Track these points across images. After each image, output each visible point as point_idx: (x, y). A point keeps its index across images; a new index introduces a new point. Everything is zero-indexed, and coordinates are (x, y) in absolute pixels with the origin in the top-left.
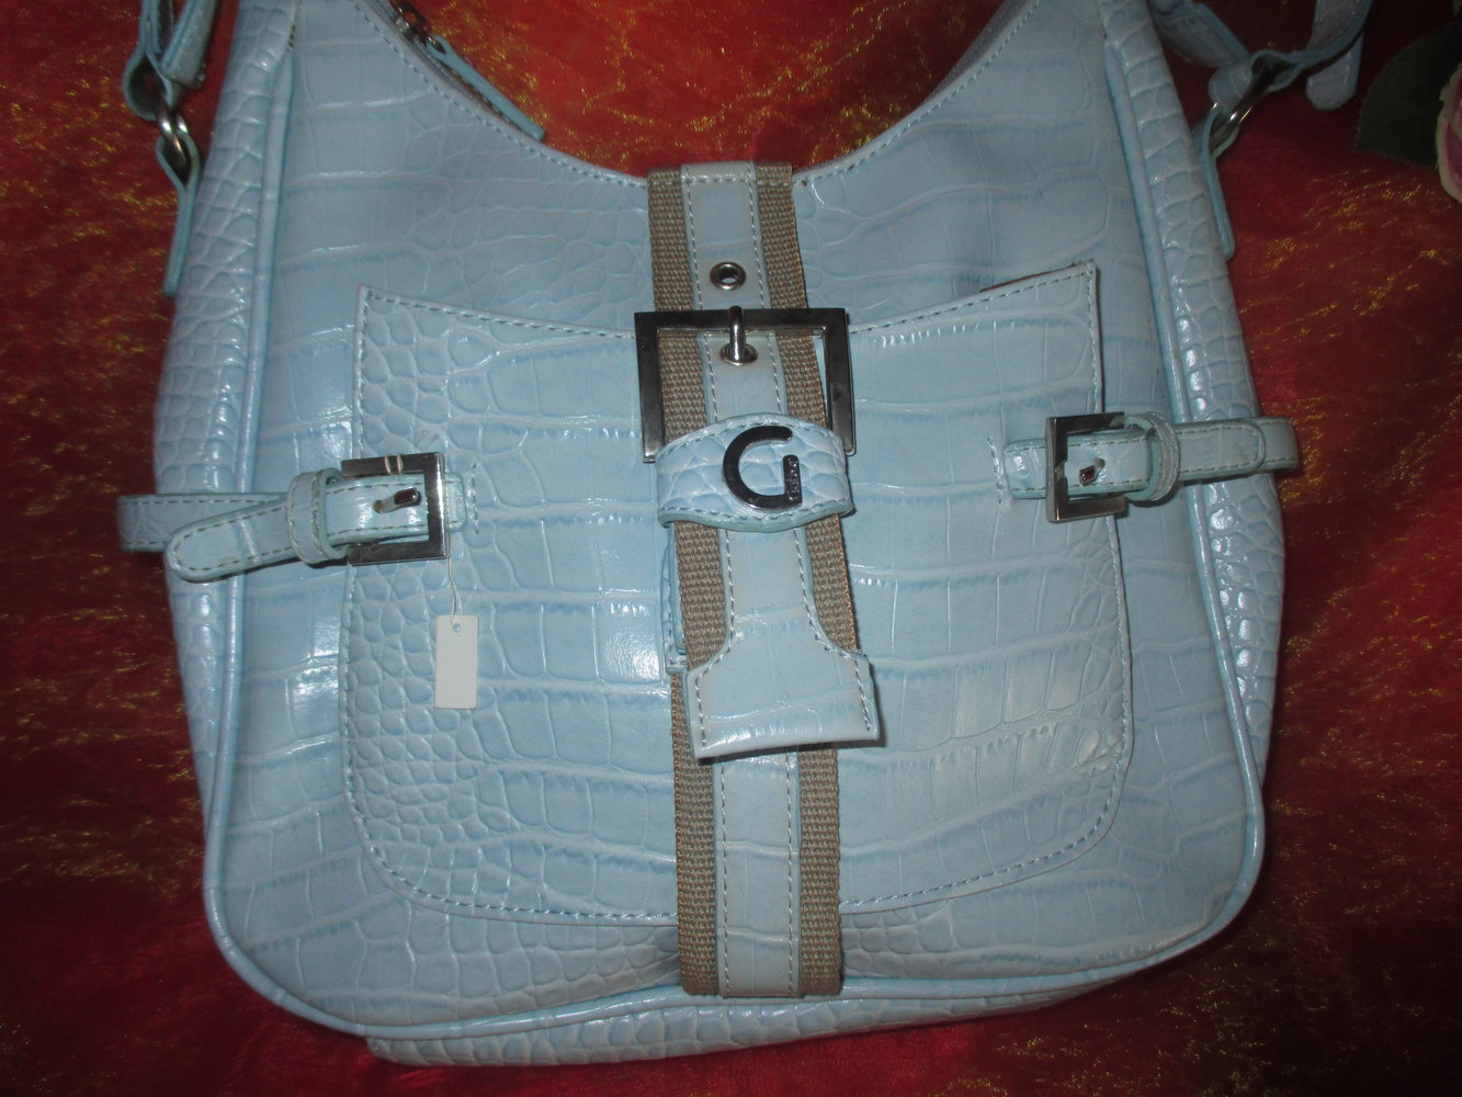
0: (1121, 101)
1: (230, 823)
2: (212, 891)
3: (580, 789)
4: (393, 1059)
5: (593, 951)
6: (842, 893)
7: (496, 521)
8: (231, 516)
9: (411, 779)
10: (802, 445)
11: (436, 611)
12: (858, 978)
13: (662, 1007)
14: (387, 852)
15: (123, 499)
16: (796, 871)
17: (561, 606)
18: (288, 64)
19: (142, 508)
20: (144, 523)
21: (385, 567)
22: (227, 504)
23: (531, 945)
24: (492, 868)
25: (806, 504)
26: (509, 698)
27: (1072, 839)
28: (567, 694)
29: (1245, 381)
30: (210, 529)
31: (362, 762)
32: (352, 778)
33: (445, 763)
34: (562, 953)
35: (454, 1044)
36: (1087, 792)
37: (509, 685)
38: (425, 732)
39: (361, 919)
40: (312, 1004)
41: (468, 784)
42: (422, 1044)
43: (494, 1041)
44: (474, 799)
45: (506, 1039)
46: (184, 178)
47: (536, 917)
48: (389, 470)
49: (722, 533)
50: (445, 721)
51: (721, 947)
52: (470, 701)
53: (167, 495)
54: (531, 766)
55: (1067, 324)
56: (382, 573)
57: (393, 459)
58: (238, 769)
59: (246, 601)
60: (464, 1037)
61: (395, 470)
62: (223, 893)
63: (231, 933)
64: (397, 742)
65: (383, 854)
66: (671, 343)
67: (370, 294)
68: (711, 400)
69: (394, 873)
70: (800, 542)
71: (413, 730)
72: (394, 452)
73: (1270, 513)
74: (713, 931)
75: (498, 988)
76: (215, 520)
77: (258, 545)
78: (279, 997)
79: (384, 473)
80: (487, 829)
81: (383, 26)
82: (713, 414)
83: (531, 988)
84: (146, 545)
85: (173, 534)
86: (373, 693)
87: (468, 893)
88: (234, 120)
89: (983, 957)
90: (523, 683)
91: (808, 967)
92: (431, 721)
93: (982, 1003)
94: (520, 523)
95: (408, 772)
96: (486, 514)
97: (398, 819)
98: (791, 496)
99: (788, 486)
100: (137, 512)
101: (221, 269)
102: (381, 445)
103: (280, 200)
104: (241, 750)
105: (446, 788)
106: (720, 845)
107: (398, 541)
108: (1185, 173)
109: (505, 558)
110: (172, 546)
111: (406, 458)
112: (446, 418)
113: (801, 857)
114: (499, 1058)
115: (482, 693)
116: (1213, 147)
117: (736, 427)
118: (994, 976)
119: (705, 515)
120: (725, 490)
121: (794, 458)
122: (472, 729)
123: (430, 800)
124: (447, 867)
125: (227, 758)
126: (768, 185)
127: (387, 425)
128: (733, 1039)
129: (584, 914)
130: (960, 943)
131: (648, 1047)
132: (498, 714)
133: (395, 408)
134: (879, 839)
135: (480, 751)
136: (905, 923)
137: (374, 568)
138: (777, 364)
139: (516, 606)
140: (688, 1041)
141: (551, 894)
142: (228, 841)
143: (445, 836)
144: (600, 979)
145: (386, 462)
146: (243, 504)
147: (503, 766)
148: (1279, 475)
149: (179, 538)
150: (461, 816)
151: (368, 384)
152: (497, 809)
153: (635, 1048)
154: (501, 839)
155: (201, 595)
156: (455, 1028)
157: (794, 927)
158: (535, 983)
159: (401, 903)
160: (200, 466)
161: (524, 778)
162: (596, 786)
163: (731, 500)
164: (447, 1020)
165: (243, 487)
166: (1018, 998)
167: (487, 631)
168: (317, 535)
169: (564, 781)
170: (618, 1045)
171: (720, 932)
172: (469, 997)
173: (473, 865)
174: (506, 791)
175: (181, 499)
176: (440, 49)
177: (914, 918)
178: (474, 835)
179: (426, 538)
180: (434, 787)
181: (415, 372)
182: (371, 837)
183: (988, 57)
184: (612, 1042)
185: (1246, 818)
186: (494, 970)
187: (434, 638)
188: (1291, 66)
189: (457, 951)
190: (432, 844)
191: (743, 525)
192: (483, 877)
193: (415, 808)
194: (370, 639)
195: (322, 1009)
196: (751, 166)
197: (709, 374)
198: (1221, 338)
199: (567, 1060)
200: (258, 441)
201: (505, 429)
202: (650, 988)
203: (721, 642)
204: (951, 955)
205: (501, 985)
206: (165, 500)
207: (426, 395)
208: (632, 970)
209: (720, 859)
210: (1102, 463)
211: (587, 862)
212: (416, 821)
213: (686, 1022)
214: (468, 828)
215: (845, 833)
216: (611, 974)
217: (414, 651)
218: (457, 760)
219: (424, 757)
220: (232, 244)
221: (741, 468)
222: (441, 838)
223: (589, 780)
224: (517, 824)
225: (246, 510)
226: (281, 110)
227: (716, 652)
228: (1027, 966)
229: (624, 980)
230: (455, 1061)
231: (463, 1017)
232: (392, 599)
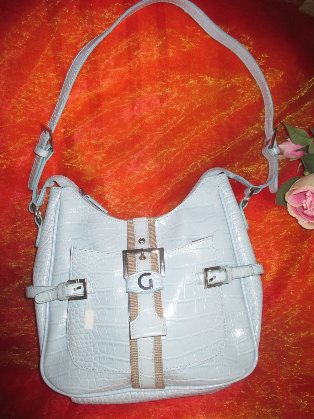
0: (223, 200)
1: (46, 353)
2: (42, 367)
3: (112, 346)
4: (77, 402)
5: (115, 379)
6: (163, 367)
7: (97, 292)
8: (47, 291)
9: (80, 344)
10: (153, 276)
11: (85, 310)
12: (170, 386)
13: (130, 392)
14: (76, 359)
15: (27, 287)
16: (154, 362)
17: (109, 309)
18: (59, 202)
19: (31, 289)
20: (31, 292)
21: (76, 301)
22: (46, 289)
23: (103, 378)
24: (95, 362)
25: (154, 288)
26: (99, 327)
27: (214, 355)
28: (110, 326)
29: (252, 256)
30: (43, 294)
31: (71, 340)
32: (69, 343)
33: (87, 340)
34: (109, 379)
35: (88, 399)
36: (218, 345)
37: (99, 324)
38: (83, 334)
39: (70, 372)
40: (60, 390)
41: (91, 344)
42: (82, 399)
43: (96, 398)
44: (92, 348)
45: (99, 398)
46: (40, 224)
47: (104, 372)
48: (77, 282)
49: (138, 294)
50: (87, 332)
51: (139, 378)
52: (92, 328)
53: (35, 287)
54: (104, 341)
55: (208, 248)
56: (76, 302)
57: (77, 280)
58: (48, 341)
59: (50, 307)
60: (90, 397)
61: (78, 282)
62: (44, 367)
63: (45, 375)
64: (78, 336)
65: (75, 359)
66: (130, 256)
67: (74, 248)
68: (137, 267)
69: (77, 363)
70: (153, 295)
71: (81, 334)
72: (77, 279)
73: (258, 284)
74: (138, 375)
75: (96, 387)
76: (44, 292)
77: (52, 297)
78: (54, 388)
79: (76, 283)
80: (95, 354)
81: (77, 194)
82: (137, 270)
83: (103, 387)
84: (31, 297)
85: (36, 295)
86: (73, 326)
87: (91, 367)
88: (49, 213)
89: (195, 381)
90: (101, 324)
91: (157, 382)
92: (84, 332)
93: (197, 391)
94: (101, 292)
95: (80, 342)
96: (95, 290)
97: (78, 352)
98: (151, 287)
99: (150, 285)
100: (30, 290)
101: (46, 242)
102: (75, 277)
103: (57, 228)
104: (48, 337)
105: (87, 345)
106: (139, 357)
107: (79, 296)
108: (236, 213)
109: (98, 299)
110: (36, 297)
111: (80, 280)
112: (87, 271)
113: (155, 359)
114: (97, 403)
115: (94, 326)
116: (243, 207)
117: (141, 273)
118: (198, 385)
119: (135, 291)
120: (138, 286)
121: (151, 279)
122: (92, 333)
123: (84, 348)
124: (87, 362)
125: (45, 339)
126: (150, 222)
127: (77, 273)
128: (145, 399)
129: (113, 371)
130: (190, 378)
131: (128, 400)
132: (97, 330)
133: (78, 270)
134: (171, 356)
135: (93, 338)
136: (178, 373)
137: (74, 301)
138: (150, 259)
139: (100, 309)
140: (136, 399)
141: (107, 367)
142: (45, 356)
143: (87, 355)
144: (117, 385)
145: (76, 280)
146: (50, 289)
147: (98, 341)
148: (261, 275)
149: (37, 296)
150: (90, 351)
151: (73, 265)
152: (96, 350)
153: (124, 400)
154: (97, 356)
155: (41, 306)
156: (88, 395)
157: (154, 374)
158: (104, 386)
159: (78, 369)
160: (42, 281)
161: (102, 343)
162: (115, 345)
163: (139, 288)
164: (87, 393)
165: (50, 285)
166: (204, 390)
167: (95, 313)
168: (63, 295)
169: (109, 344)
170: (121, 400)
171: (139, 375)
172: (91, 388)
173: (92, 361)
174: (99, 346)
175: (38, 288)
176: (88, 197)
177: (179, 372)
178: (92, 355)
179: (83, 295)
180: (85, 345)
181: (82, 262)
182: (73, 355)
183: (194, 193)
184: (120, 399)
185: (255, 351)
186: (96, 383)
187: (85, 315)
188: (260, 188)
189: (89, 379)
190: (84, 357)
191: (142, 293)
192: (94, 363)
193: (81, 349)
194: (73, 315)
195: (62, 391)
196: (147, 218)
197: (136, 262)
198: (246, 247)
199: (111, 403)
200: (53, 275)
201: (98, 273)
202: (128, 387)
203: (137, 316)
204: (188, 380)
205: (97, 386)
206: (35, 288)
207: (84, 267)
208: (123, 383)
209: (139, 360)
210: (216, 277)
211: (113, 360)
212: (81, 352)
213: (135, 395)
214: (91, 354)
215: (163, 354)
216: (119, 384)
217: (81, 317)
218: (89, 339)
219: (83, 339)
220: (48, 237)
221: (141, 281)
222: (86, 355)
223: (114, 344)
224: (100, 353)
225: (50, 290)
226: (58, 211)
227: (136, 318)
228: (204, 383)
229: (122, 385)
230: (89, 403)
231: (90, 393)
232: (77, 307)
